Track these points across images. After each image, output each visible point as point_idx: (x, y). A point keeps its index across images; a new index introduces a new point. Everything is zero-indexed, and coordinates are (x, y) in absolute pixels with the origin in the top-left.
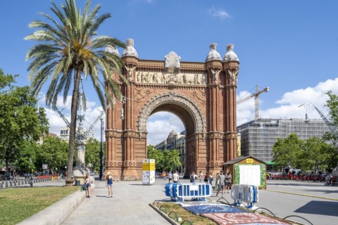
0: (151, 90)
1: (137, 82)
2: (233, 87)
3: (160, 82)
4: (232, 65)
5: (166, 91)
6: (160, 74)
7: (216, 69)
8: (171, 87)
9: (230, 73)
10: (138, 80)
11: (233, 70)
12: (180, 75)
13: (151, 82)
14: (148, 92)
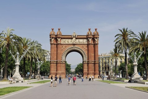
0: (67, 46)
1: (61, 43)
2: (96, 44)
3: (70, 43)
4: (96, 36)
5: (72, 46)
6: (70, 40)
7: (90, 38)
8: (74, 45)
9: (95, 39)
10: (62, 42)
11: (96, 38)
12: (77, 40)
13: (67, 43)
14: (66, 47)
